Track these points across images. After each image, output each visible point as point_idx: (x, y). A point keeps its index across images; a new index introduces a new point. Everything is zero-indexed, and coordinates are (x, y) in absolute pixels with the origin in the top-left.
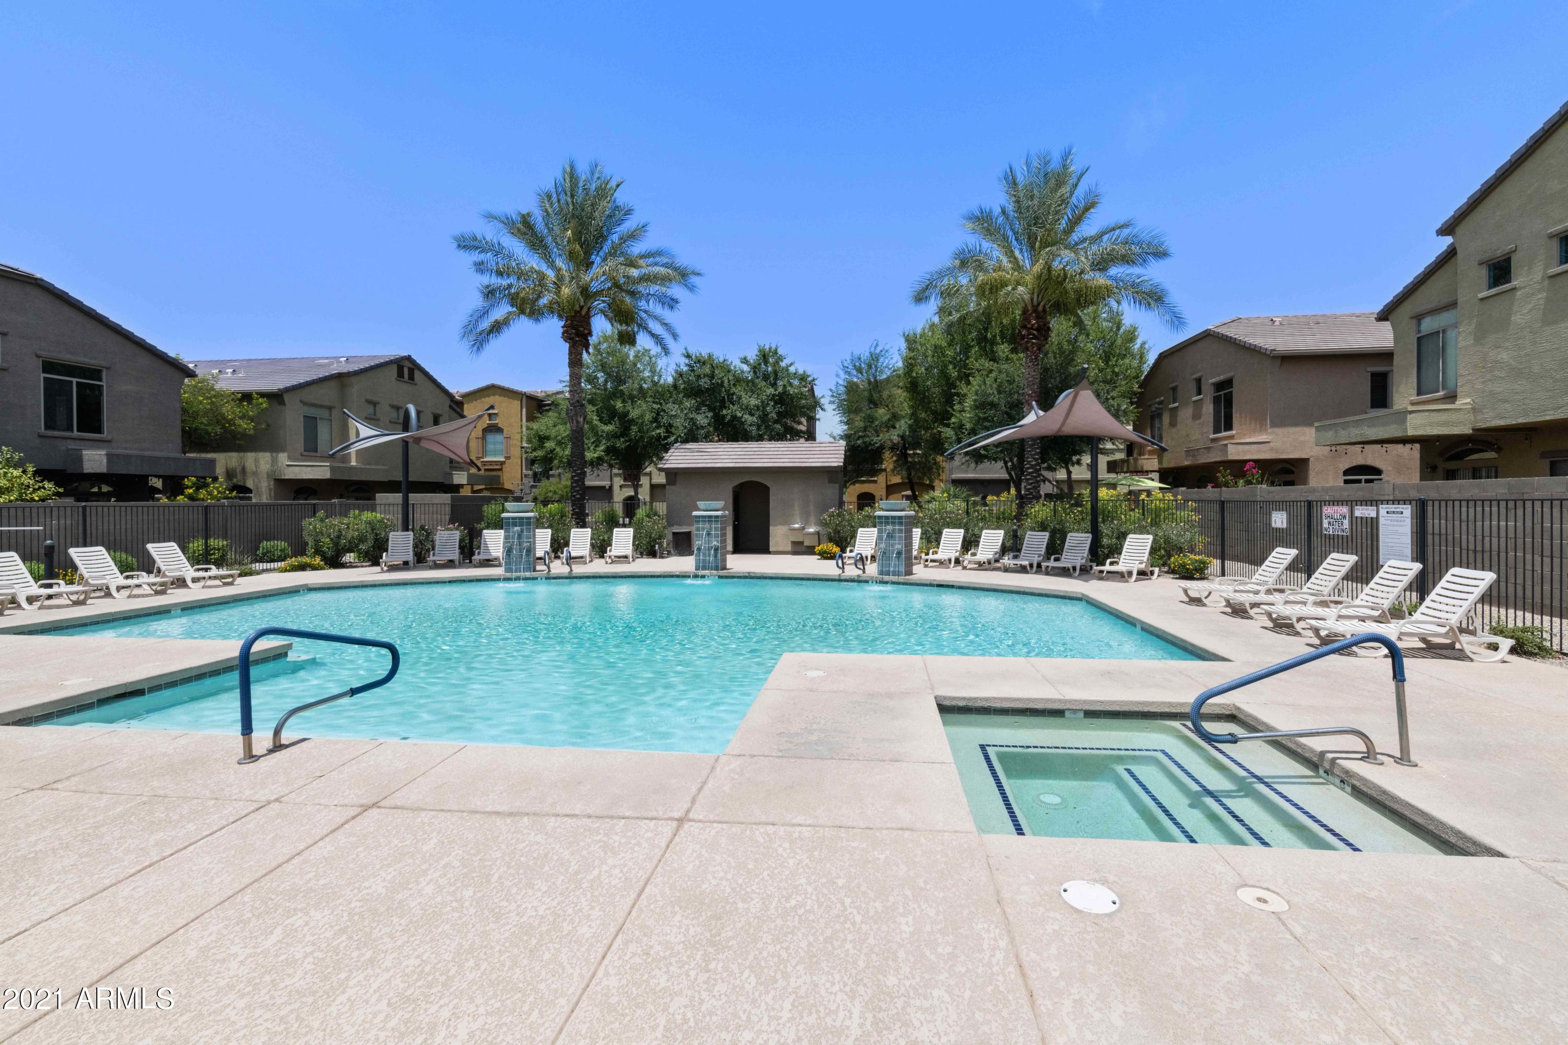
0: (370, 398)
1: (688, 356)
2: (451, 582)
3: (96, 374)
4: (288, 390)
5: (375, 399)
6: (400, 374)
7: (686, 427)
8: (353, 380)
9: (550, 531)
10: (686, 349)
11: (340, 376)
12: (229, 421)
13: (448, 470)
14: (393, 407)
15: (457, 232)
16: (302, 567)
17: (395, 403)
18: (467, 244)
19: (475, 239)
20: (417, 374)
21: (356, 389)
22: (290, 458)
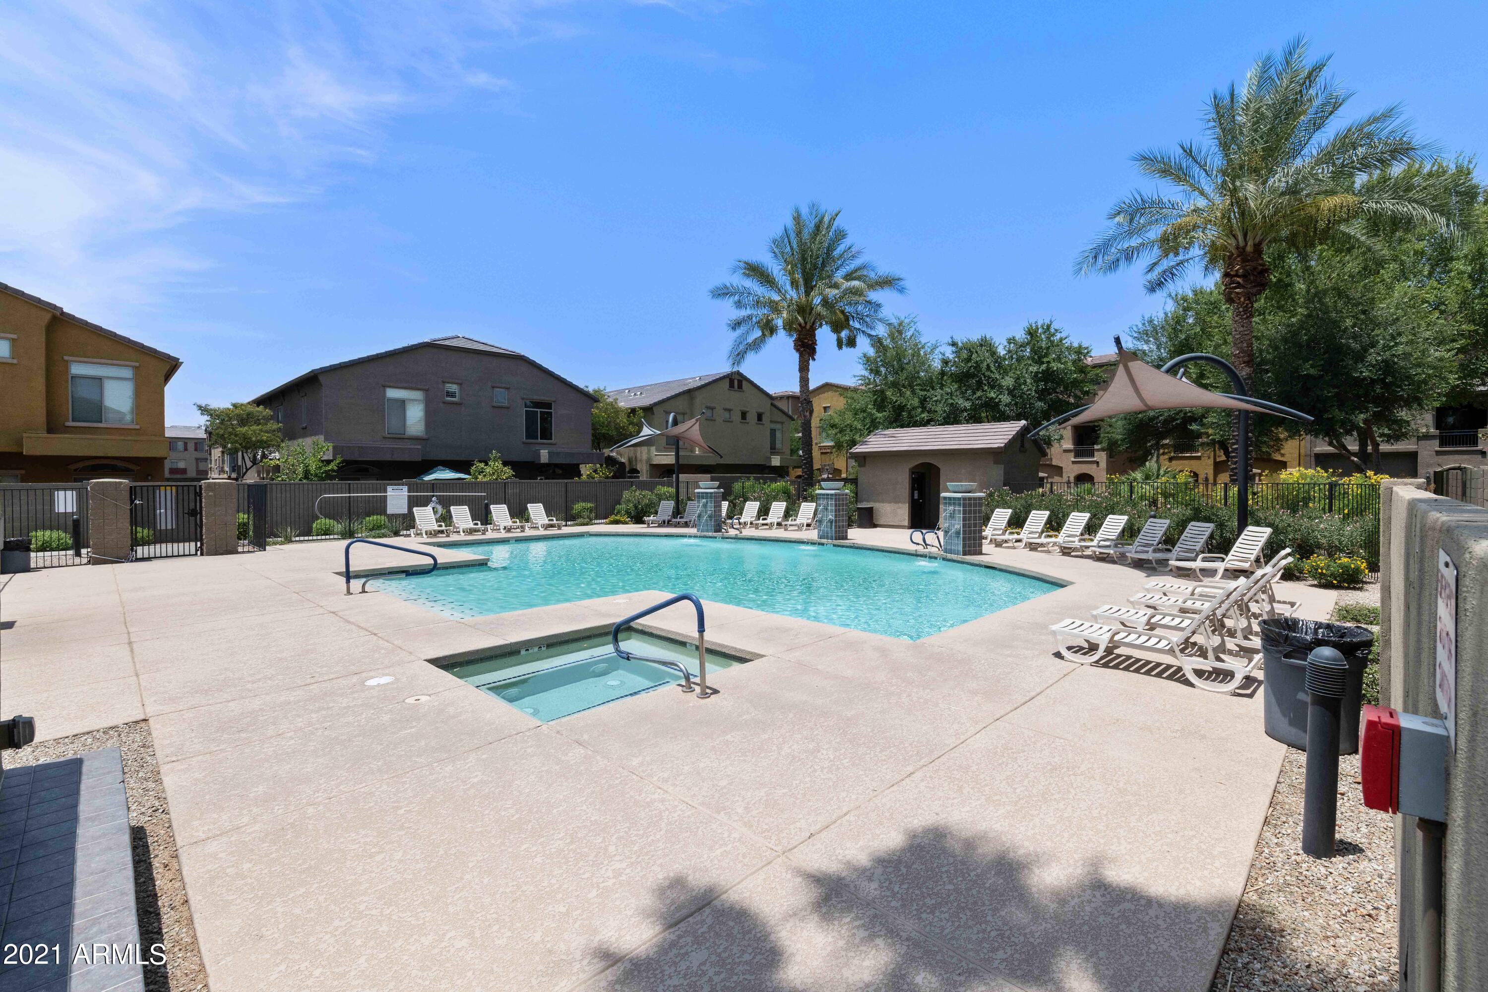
0: (709, 405)
1: (954, 344)
2: (667, 536)
3: (548, 405)
4: (656, 404)
5: (712, 405)
6: (731, 385)
7: (945, 411)
8: (697, 393)
9: (785, 503)
10: (952, 338)
11: (689, 391)
12: (623, 428)
13: (768, 454)
14: (725, 410)
15: (711, 286)
16: (617, 522)
17: (728, 407)
18: (722, 292)
19: (726, 287)
20: (744, 383)
21: (699, 398)
22: (657, 450)
